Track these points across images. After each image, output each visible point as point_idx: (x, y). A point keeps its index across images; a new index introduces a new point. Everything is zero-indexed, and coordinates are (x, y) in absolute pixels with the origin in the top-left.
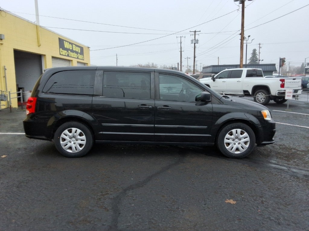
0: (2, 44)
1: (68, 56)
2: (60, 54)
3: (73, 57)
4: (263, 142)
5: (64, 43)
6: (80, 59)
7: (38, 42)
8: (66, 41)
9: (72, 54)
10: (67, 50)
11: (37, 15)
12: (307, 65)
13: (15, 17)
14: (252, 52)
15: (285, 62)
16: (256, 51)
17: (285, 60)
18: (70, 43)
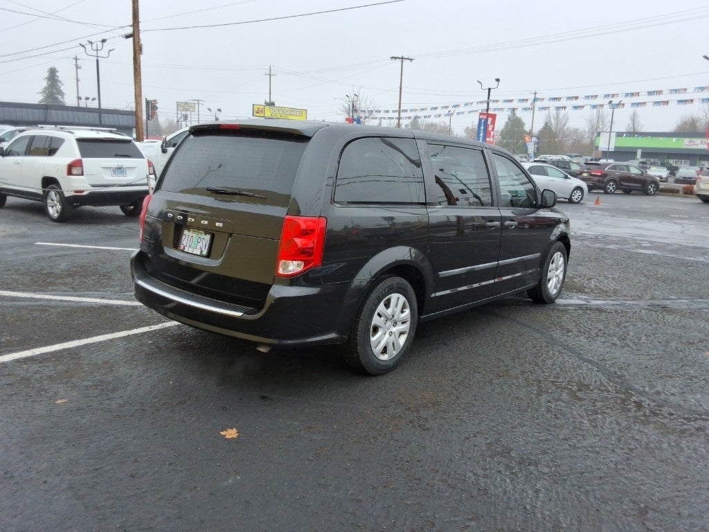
12: (182, 119)
14: (47, 74)
15: (157, 111)
16: (58, 74)
17: (157, 105)
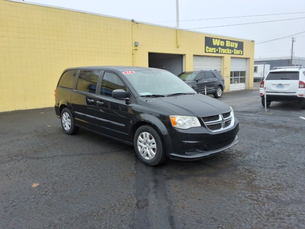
0: (137, 49)
1: (217, 52)
2: (205, 52)
3: (225, 53)
4: (171, 153)
5: (212, 40)
6: (236, 54)
7: (177, 43)
8: (215, 39)
9: (224, 51)
10: (217, 47)
11: (178, 21)
13: (153, 26)
18: (221, 40)
